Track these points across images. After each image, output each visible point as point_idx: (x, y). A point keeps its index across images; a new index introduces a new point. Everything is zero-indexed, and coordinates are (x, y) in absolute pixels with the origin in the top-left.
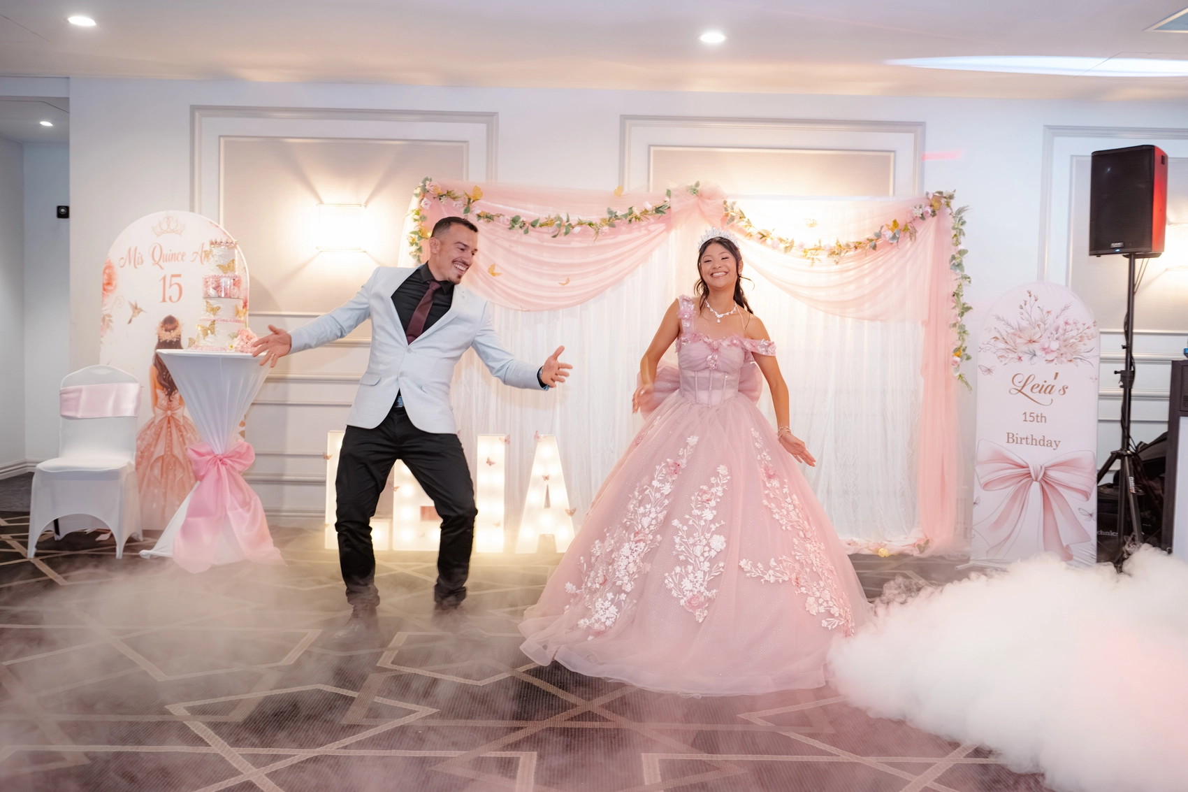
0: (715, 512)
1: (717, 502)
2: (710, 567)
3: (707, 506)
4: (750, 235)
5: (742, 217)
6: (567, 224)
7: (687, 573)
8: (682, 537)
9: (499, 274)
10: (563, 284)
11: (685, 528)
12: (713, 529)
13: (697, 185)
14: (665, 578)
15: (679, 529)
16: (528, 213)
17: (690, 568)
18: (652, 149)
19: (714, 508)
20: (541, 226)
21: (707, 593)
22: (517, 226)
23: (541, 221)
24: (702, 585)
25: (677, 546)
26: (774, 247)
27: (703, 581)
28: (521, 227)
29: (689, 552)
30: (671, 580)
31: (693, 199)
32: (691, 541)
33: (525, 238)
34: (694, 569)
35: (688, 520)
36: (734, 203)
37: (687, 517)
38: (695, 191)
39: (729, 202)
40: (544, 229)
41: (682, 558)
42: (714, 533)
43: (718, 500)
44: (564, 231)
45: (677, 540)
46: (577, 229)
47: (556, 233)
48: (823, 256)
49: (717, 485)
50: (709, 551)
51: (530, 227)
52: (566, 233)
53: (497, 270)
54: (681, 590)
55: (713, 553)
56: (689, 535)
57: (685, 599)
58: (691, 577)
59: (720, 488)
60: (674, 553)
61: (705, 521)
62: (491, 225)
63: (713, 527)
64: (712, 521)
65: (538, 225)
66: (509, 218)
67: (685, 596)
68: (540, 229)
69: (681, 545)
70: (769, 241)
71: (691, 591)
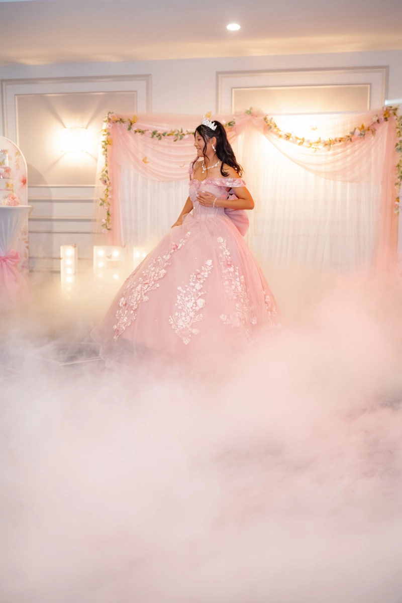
0: (202, 286)
1: (204, 281)
2: (195, 316)
3: (199, 281)
4: (281, 136)
5: (276, 126)
6: (181, 134)
7: (181, 316)
8: (181, 296)
9: (148, 162)
10: (181, 167)
11: (184, 292)
12: (200, 295)
13: (251, 108)
14: (170, 318)
15: (181, 292)
16: (162, 128)
17: (183, 314)
18: (233, 90)
19: (202, 284)
20: (168, 135)
21: (190, 329)
22: (155, 136)
23: (169, 133)
24: (188, 324)
25: (178, 301)
26: (294, 142)
27: (190, 322)
28: (157, 136)
29: (184, 305)
30: (172, 320)
31: (249, 117)
32: (187, 299)
33: (161, 142)
34: (185, 314)
35: (187, 288)
36: (272, 118)
37: (187, 286)
38: (250, 113)
39: (269, 118)
40: (171, 137)
41: (180, 307)
42: (200, 297)
43: (205, 279)
44: (179, 137)
45: (179, 297)
46: (186, 137)
47: (175, 139)
48: (321, 146)
49: (205, 271)
50: (196, 307)
51: (162, 136)
52: (181, 139)
53: (148, 160)
54: (177, 326)
55: (197, 309)
56: (186, 295)
57: (178, 330)
58: (184, 318)
59: (206, 273)
60: (176, 305)
61: (196, 289)
62: (143, 136)
63: (200, 294)
64: (200, 291)
65: (166, 135)
66: (151, 132)
67: (178, 328)
68: (168, 137)
69: (180, 300)
70: (291, 139)
71: (182, 326)
